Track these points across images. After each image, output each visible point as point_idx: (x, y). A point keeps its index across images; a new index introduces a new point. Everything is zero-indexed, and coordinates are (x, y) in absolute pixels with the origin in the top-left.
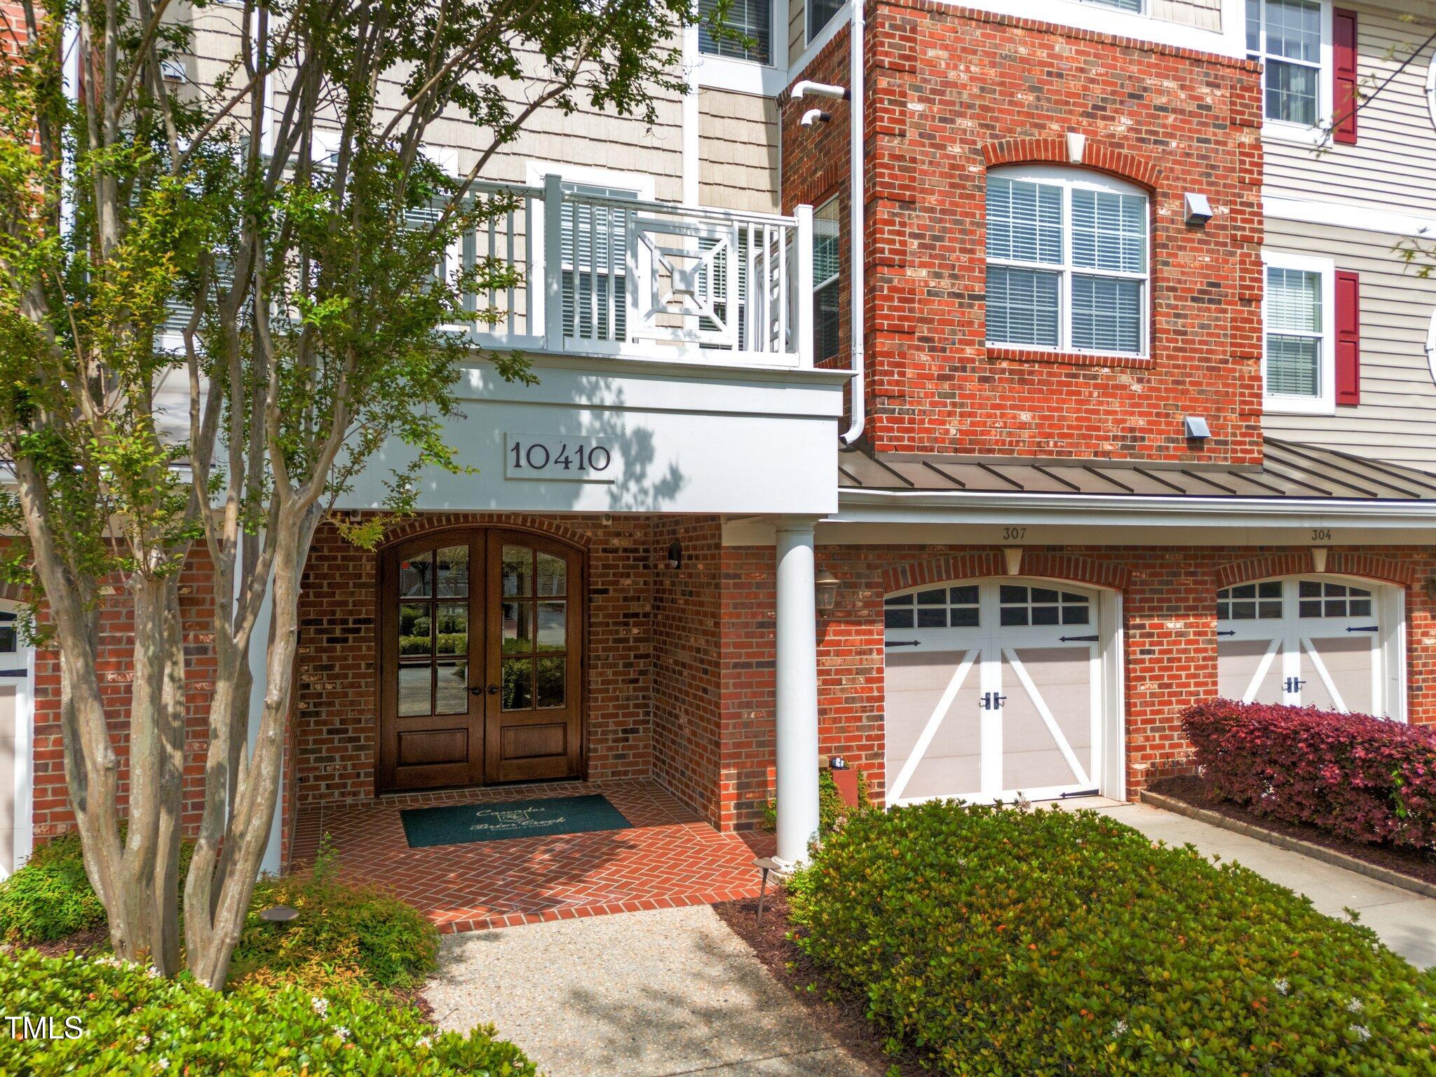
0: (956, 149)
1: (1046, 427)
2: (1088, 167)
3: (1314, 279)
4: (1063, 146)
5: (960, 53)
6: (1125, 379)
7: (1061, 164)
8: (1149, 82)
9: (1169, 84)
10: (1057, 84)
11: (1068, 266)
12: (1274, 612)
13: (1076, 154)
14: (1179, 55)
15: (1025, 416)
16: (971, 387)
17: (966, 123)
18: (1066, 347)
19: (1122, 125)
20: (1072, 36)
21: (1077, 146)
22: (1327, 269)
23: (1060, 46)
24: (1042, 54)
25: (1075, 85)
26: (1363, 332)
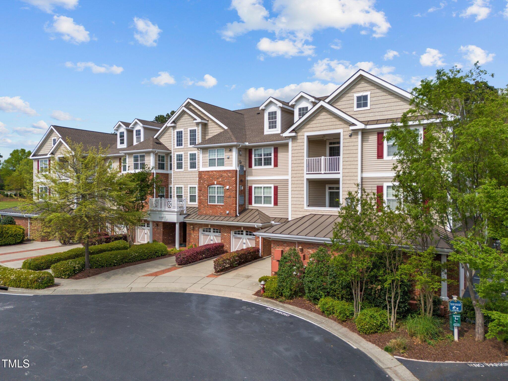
0: (205, 185)
1: (213, 212)
2: (217, 184)
3: (270, 187)
4: (214, 183)
5: (205, 175)
6: (220, 207)
7: (214, 184)
8: (223, 174)
9: (225, 174)
10: (214, 176)
11: (216, 195)
12: (242, 234)
13: (215, 184)
14: (226, 171)
15: (211, 211)
16: (206, 208)
17: (206, 182)
18: (216, 204)
19: (220, 179)
20: (215, 171)
21: (215, 182)
22: (272, 186)
23: (214, 172)
24: (212, 174)
25: (216, 176)
26: (278, 195)
